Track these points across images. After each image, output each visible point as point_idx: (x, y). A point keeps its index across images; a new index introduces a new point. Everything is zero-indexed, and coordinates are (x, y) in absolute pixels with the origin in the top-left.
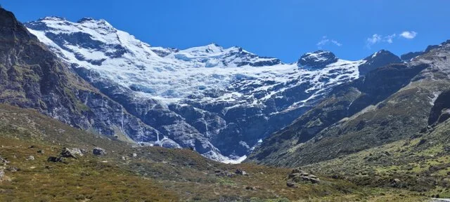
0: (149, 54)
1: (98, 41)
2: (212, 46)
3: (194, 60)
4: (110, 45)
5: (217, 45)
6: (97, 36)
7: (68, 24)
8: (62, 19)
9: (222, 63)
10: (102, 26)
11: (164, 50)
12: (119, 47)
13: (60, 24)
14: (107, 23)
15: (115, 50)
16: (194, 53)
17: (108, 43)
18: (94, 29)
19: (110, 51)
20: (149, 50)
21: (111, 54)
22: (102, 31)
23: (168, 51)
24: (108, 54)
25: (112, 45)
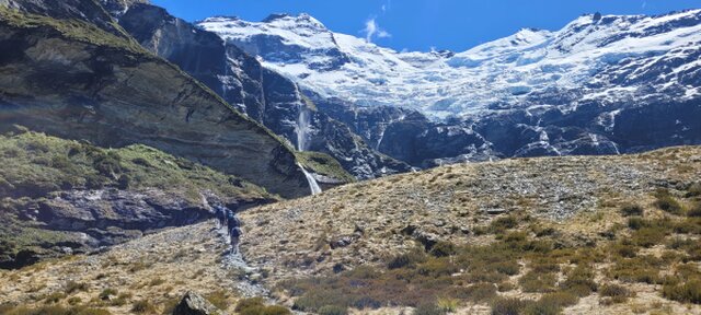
0: (395, 64)
1: (296, 47)
2: (525, 33)
3: (488, 62)
4: (317, 51)
5: (534, 30)
6: (293, 39)
7: (243, 25)
8: (233, 18)
9: (557, 51)
10: (305, 23)
11: (424, 56)
12: (334, 52)
13: (229, 26)
14: (312, 19)
15: (327, 59)
16: (486, 53)
17: (313, 48)
18: (290, 28)
19: (318, 59)
20: (393, 57)
21: (320, 65)
22: (304, 31)
23: (433, 58)
24: (313, 66)
25: (322, 50)
